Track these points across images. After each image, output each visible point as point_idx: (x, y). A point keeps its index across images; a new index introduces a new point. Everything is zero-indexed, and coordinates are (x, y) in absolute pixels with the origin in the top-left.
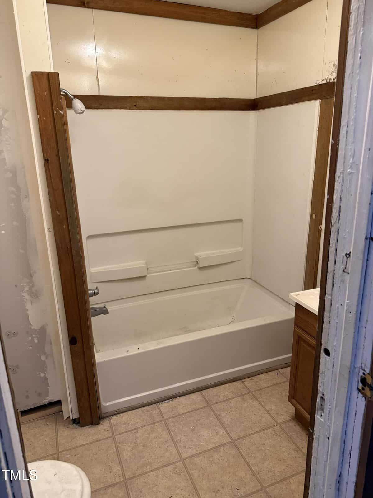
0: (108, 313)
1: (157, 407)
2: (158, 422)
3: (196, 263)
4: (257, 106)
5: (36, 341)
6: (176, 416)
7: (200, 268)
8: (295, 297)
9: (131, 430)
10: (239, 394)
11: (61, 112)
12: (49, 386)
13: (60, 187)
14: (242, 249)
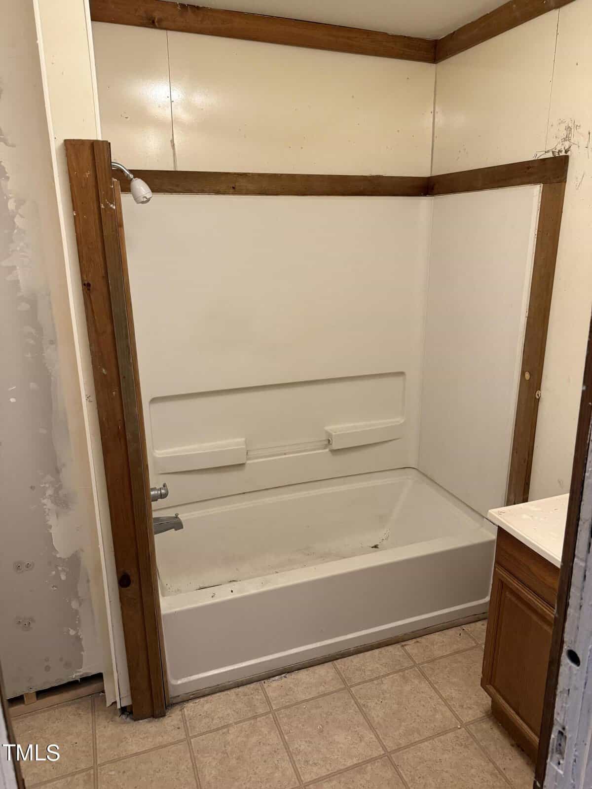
0: (182, 528)
1: (260, 688)
2: (262, 715)
3: (326, 443)
4: (433, 189)
5: (63, 577)
6: (292, 705)
7: (335, 452)
8: (497, 516)
9: (218, 729)
10: (397, 668)
11: (112, 206)
12: (83, 651)
13: (109, 329)
14: (402, 421)
